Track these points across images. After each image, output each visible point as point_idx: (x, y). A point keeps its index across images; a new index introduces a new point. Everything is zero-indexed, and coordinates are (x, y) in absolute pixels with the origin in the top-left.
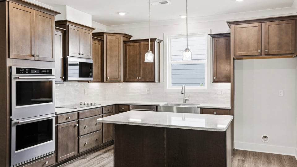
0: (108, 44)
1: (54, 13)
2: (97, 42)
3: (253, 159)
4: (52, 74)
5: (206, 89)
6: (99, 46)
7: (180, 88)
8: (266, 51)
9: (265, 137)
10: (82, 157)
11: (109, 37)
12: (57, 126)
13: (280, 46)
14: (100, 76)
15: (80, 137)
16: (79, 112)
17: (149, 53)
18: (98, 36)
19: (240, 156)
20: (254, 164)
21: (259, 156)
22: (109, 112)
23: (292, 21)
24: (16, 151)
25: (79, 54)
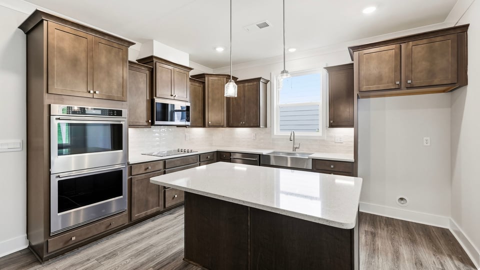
0: (210, 86)
1: (127, 43)
2: (197, 84)
3: (388, 231)
4: (122, 116)
5: (321, 135)
6: (201, 89)
7: (288, 133)
8: (409, 82)
9: (402, 199)
10: (169, 212)
11: (211, 78)
12: (131, 178)
13: (431, 73)
14: (200, 121)
15: (166, 190)
16: (165, 161)
17: (231, 83)
18: (199, 79)
19: (367, 224)
20: (390, 243)
21: (394, 225)
22: (208, 159)
23: (452, 36)
24: (59, 213)
25: (172, 95)
